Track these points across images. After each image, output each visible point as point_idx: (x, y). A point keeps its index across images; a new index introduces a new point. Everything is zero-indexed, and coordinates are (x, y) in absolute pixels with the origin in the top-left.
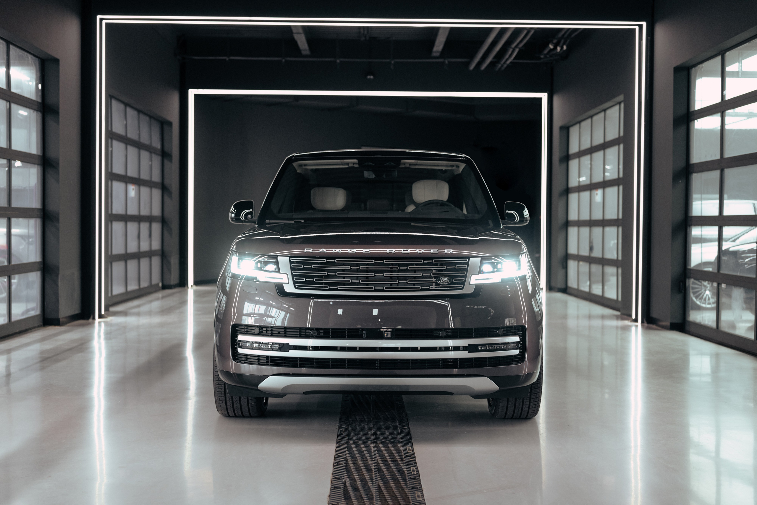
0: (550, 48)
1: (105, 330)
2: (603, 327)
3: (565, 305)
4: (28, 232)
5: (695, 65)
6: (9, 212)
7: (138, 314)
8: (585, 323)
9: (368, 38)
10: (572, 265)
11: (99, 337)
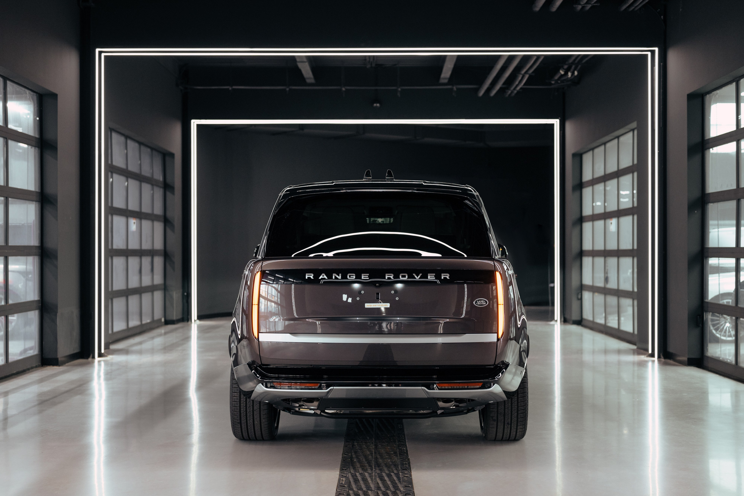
0: (560, 73)
1: (105, 370)
2: (619, 363)
3: (581, 337)
4: (26, 268)
5: (709, 92)
6: (6, 251)
7: (140, 352)
8: (601, 358)
9: (374, 65)
10: (587, 296)
11: (99, 377)
